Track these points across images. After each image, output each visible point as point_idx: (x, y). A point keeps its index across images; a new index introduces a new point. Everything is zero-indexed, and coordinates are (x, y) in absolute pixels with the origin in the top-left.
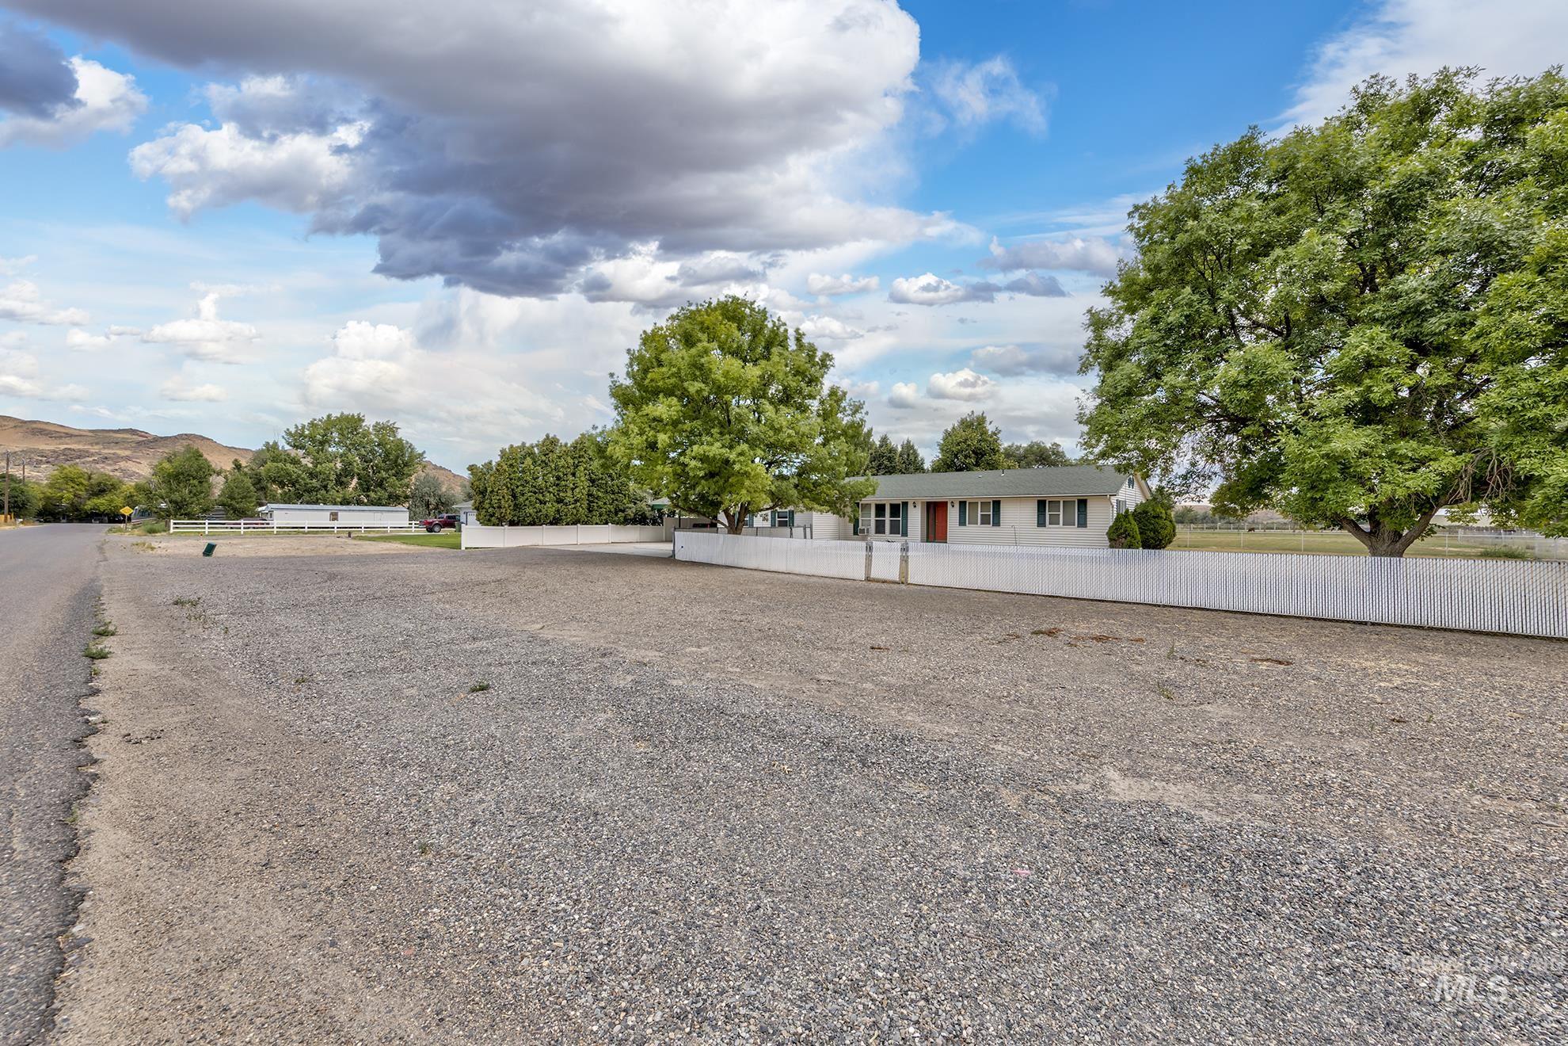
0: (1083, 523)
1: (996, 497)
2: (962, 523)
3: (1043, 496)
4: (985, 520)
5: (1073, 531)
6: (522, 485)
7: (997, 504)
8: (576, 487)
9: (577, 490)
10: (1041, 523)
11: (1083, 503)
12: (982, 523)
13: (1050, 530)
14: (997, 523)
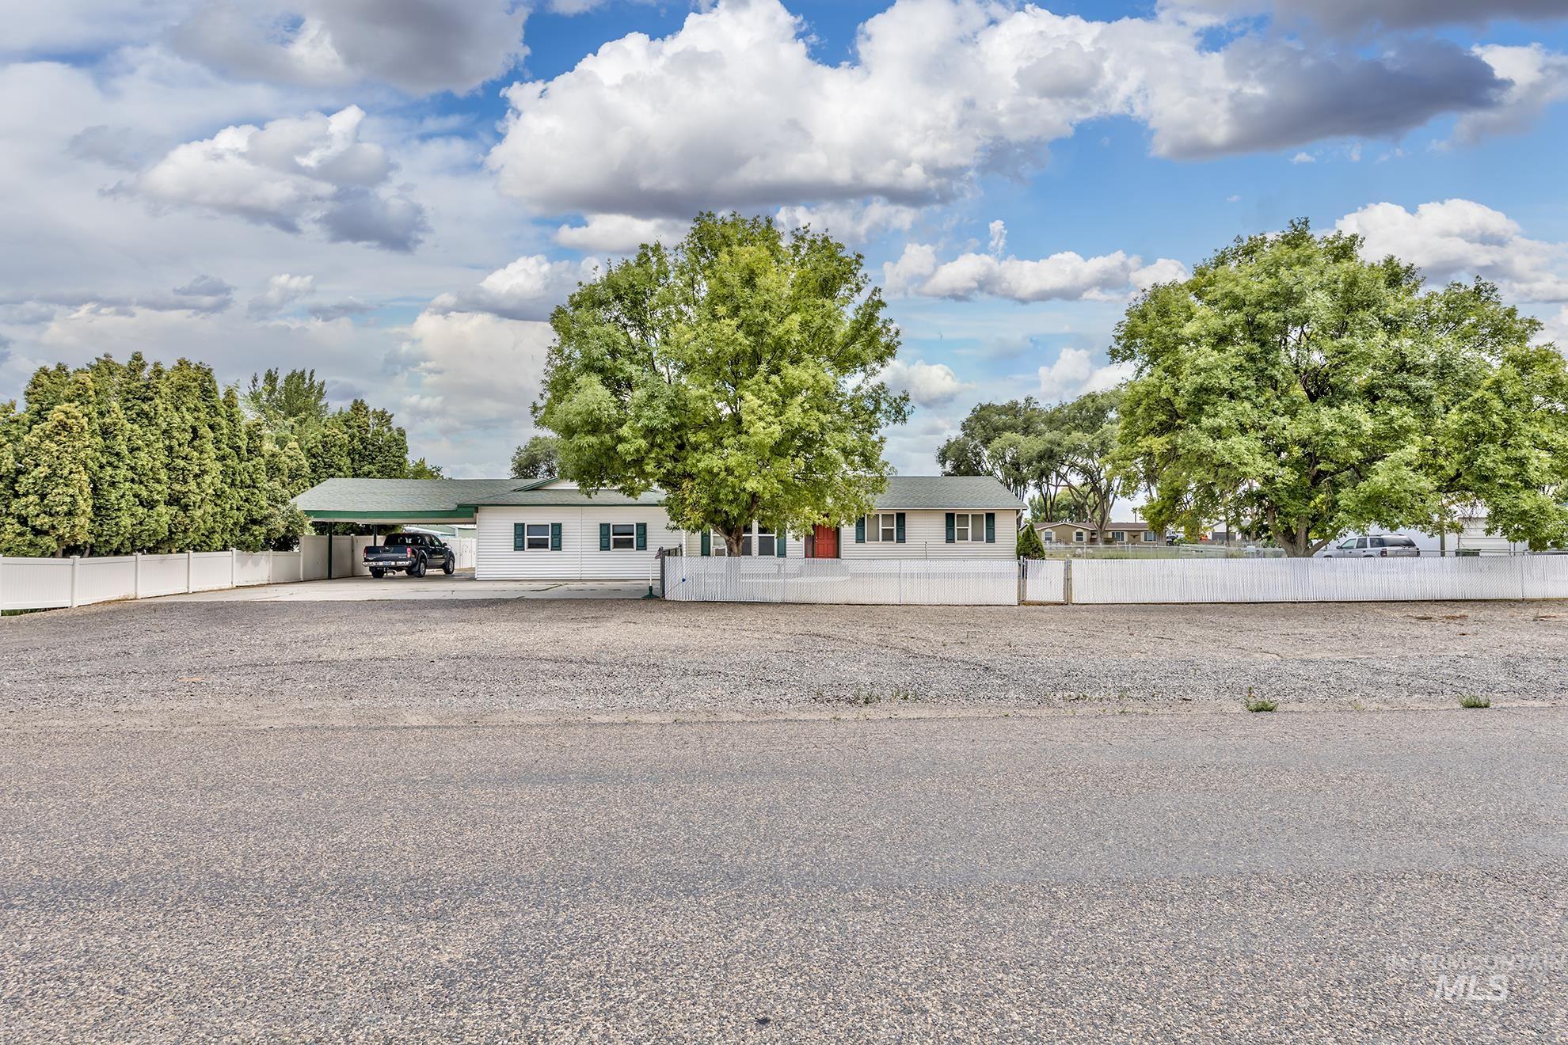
0: (991, 539)
1: (901, 509)
2: (860, 539)
3: (950, 509)
4: (888, 536)
5: (982, 546)
6: (110, 464)
7: (901, 517)
8: (204, 472)
9: (208, 479)
10: (950, 539)
11: (991, 517)
12: (883, 540)
13: (959, 545)
14: (901, 539)
